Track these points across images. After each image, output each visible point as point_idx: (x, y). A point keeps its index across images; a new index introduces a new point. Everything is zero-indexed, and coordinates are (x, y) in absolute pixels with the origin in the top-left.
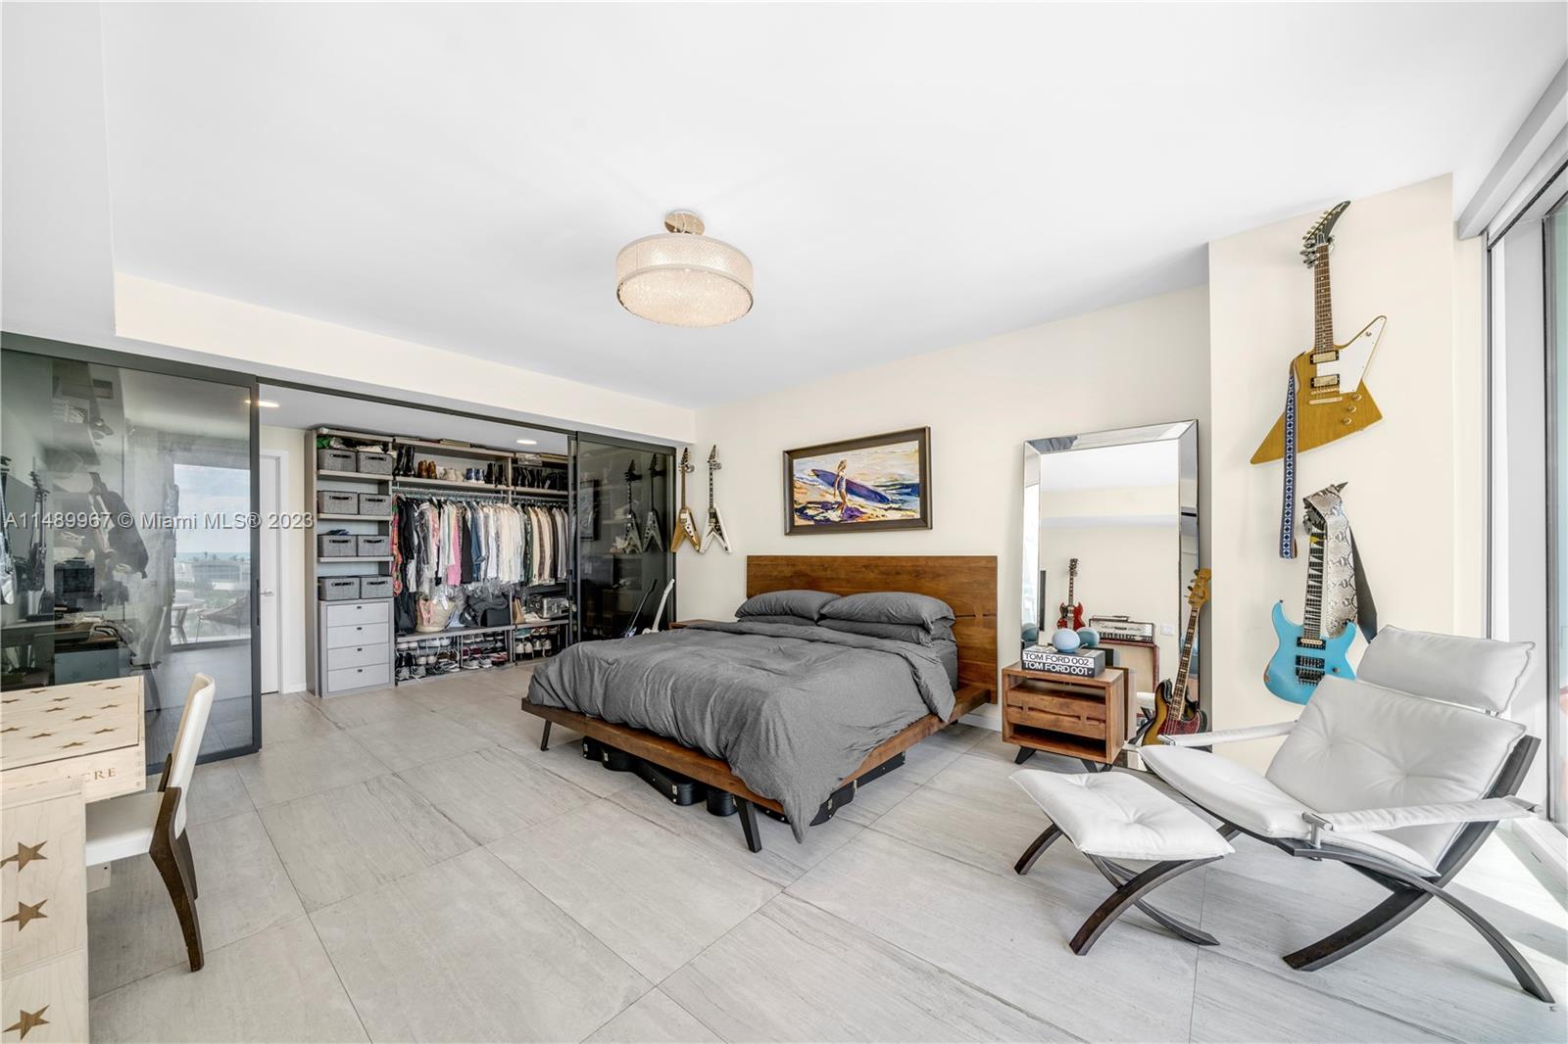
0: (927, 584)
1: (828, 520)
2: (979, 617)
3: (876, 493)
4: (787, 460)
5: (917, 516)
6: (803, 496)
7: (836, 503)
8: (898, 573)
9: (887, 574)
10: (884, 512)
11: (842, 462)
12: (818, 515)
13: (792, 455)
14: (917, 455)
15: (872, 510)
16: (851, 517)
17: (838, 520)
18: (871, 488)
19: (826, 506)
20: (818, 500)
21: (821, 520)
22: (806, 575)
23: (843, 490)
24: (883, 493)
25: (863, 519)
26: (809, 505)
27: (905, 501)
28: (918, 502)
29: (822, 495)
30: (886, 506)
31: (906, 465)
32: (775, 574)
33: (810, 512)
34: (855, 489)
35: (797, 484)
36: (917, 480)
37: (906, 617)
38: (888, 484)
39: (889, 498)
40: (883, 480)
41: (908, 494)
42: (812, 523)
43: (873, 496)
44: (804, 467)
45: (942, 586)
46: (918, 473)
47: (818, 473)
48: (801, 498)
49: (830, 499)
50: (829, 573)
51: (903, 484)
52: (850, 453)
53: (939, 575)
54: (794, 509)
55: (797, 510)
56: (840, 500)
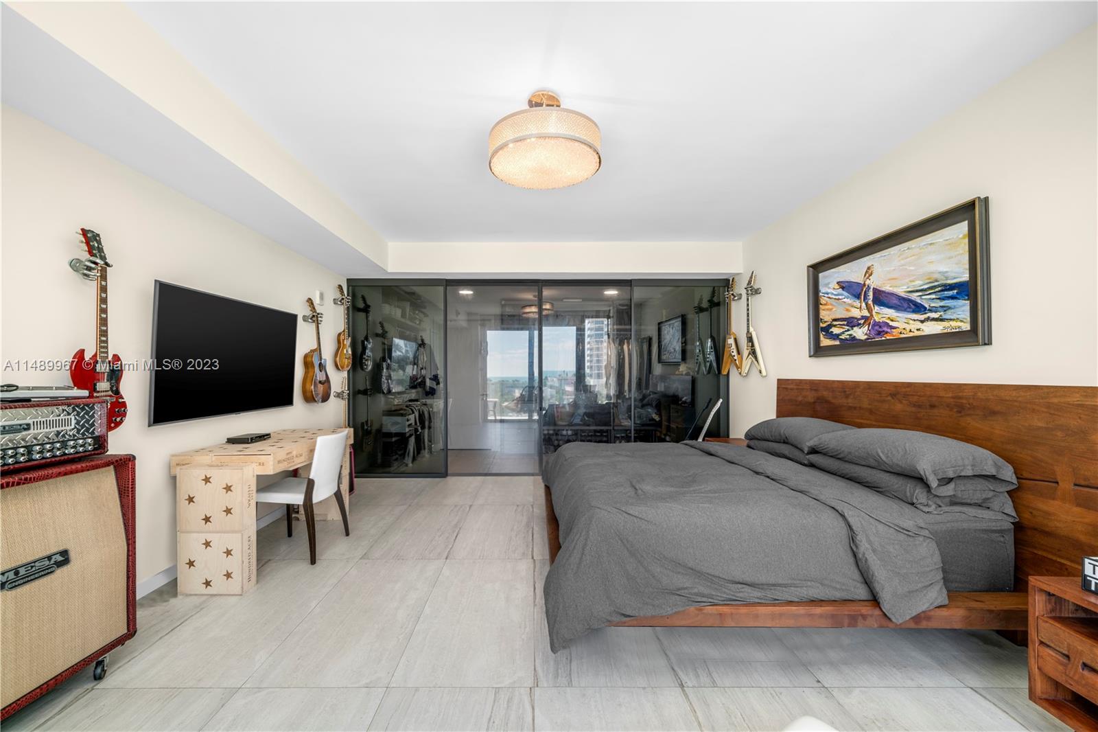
0: (974, 424)
1: (853, 338)
2: (1066, 485)
3: (910, 301)
4: (811, 273)
5: (966, 327)
6: (828, 312)
7: (863, 317)
8: (933, 406)
9: (919, 406)
10: (919, 325)
11: (869, 268)
12: (843, 333)
13: (817, 269)
14: (966, 240)
15: (905, 324)
16: (879, 333)
17: (864, 337)
18: (903, 295)
19: (851, 322)
20: (844, 317)
21: (846, 339)
22: (827, 402)
23: (870, 302)
24: (918, 300)
25: (895, 334)
26: (835, 323)
27: (949, 308)
28: (968, 308)
29: (847, 310)
30: (922, 317)
31: (950, 258)
32: (800, 399)
33: (835, 331)
34: (885, 300)
35: (823, 301)
36: (965, 277)
37: (897, 465)
38: (926, 287)
39: (927, 306)
40: (918, 283)
41: (953, 298)
42: (837, 343)
43: (906, 305)
44: (830, 280)
45: (998, 428)
46: (967, 266)
47: (845, 286)
48: (826, 315)
49: (856, 313)
50: (850, 401)
51: (945, 285)
52: (878, 255)
53: (994, 413)
54: (818, 328)
55: (823, 329)
56: (866, 313)
